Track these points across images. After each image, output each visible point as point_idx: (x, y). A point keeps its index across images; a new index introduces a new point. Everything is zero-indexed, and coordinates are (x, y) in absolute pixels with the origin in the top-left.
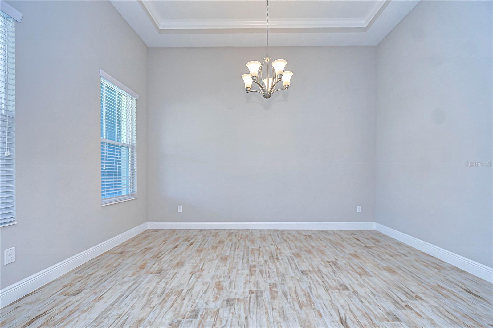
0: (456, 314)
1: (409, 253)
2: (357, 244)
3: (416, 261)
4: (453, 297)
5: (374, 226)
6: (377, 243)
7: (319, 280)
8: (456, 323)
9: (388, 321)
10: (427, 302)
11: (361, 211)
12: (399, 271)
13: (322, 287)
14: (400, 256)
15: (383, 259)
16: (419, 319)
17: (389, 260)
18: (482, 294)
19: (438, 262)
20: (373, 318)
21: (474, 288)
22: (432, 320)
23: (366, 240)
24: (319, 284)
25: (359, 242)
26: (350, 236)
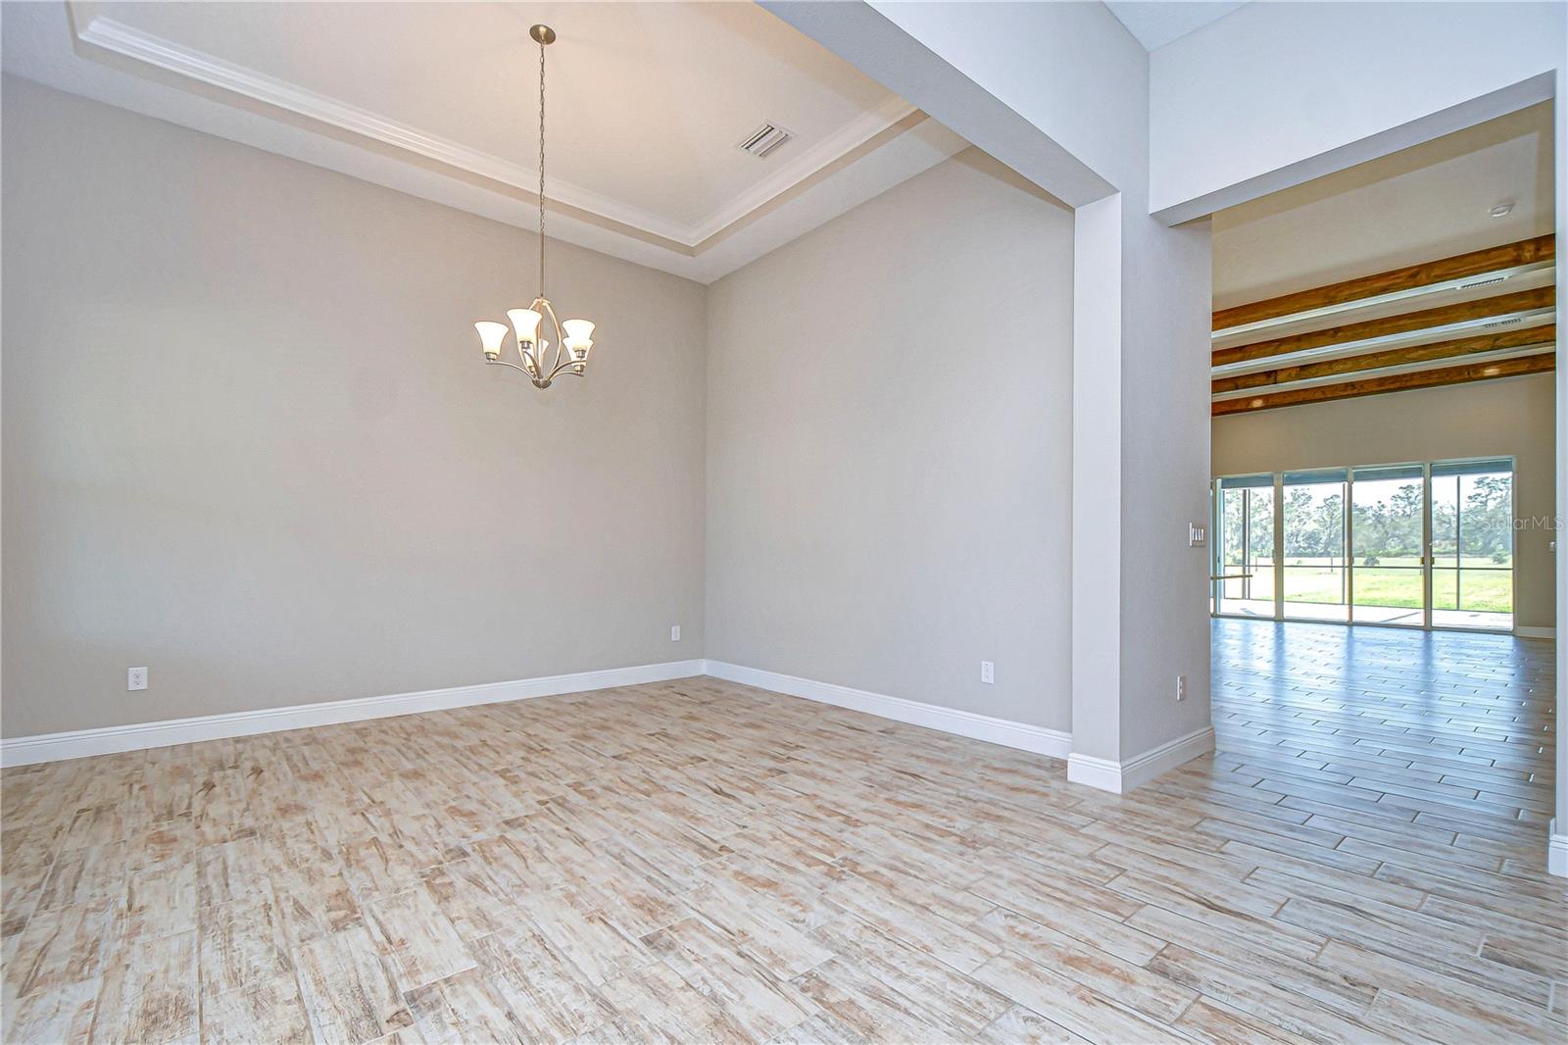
0: (842, 751)
1: (772, 700)
2: (686, 701)
3: (784, 708)
4: (837, 737)
5: (703, 667)
6: (718, 695)
7: (556, 827)
8: (843, 759)
9: (773, 777)
10: (810, 749)
11: (678, 638)
12: (767, 725)
13: (569, 841)
14: (760, 706)
15: (737, 715)
16: (806, 766)
17: (745, 713)
18: (866, 728)
19: (812, 704)
20: (753, 779)
21: (855, 723)
22: (819, 763)
23: (697, 693)
24: (559, 836)
25: (686, 698)
26: (665, 692)
